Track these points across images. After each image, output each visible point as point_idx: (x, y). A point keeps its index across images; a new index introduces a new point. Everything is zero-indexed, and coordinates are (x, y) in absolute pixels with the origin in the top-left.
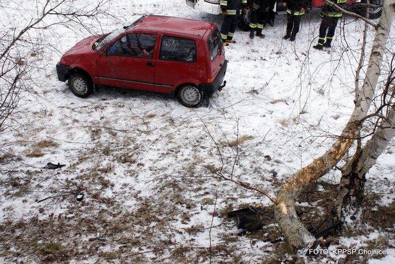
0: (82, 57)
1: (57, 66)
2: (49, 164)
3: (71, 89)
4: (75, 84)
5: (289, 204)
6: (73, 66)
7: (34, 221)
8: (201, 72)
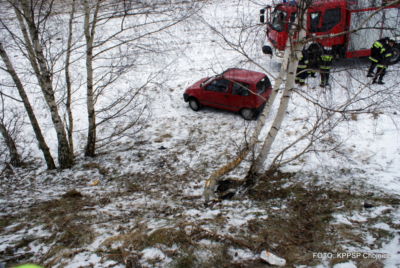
0: (194, 90)
1: (184, 94)
2: (162, 146)
3: (190, 106)
4: (192, 104)
5: (212, 182)
6: (190, 95)
7: (139, 173)
8: (252, 102)
